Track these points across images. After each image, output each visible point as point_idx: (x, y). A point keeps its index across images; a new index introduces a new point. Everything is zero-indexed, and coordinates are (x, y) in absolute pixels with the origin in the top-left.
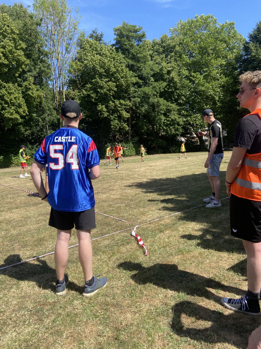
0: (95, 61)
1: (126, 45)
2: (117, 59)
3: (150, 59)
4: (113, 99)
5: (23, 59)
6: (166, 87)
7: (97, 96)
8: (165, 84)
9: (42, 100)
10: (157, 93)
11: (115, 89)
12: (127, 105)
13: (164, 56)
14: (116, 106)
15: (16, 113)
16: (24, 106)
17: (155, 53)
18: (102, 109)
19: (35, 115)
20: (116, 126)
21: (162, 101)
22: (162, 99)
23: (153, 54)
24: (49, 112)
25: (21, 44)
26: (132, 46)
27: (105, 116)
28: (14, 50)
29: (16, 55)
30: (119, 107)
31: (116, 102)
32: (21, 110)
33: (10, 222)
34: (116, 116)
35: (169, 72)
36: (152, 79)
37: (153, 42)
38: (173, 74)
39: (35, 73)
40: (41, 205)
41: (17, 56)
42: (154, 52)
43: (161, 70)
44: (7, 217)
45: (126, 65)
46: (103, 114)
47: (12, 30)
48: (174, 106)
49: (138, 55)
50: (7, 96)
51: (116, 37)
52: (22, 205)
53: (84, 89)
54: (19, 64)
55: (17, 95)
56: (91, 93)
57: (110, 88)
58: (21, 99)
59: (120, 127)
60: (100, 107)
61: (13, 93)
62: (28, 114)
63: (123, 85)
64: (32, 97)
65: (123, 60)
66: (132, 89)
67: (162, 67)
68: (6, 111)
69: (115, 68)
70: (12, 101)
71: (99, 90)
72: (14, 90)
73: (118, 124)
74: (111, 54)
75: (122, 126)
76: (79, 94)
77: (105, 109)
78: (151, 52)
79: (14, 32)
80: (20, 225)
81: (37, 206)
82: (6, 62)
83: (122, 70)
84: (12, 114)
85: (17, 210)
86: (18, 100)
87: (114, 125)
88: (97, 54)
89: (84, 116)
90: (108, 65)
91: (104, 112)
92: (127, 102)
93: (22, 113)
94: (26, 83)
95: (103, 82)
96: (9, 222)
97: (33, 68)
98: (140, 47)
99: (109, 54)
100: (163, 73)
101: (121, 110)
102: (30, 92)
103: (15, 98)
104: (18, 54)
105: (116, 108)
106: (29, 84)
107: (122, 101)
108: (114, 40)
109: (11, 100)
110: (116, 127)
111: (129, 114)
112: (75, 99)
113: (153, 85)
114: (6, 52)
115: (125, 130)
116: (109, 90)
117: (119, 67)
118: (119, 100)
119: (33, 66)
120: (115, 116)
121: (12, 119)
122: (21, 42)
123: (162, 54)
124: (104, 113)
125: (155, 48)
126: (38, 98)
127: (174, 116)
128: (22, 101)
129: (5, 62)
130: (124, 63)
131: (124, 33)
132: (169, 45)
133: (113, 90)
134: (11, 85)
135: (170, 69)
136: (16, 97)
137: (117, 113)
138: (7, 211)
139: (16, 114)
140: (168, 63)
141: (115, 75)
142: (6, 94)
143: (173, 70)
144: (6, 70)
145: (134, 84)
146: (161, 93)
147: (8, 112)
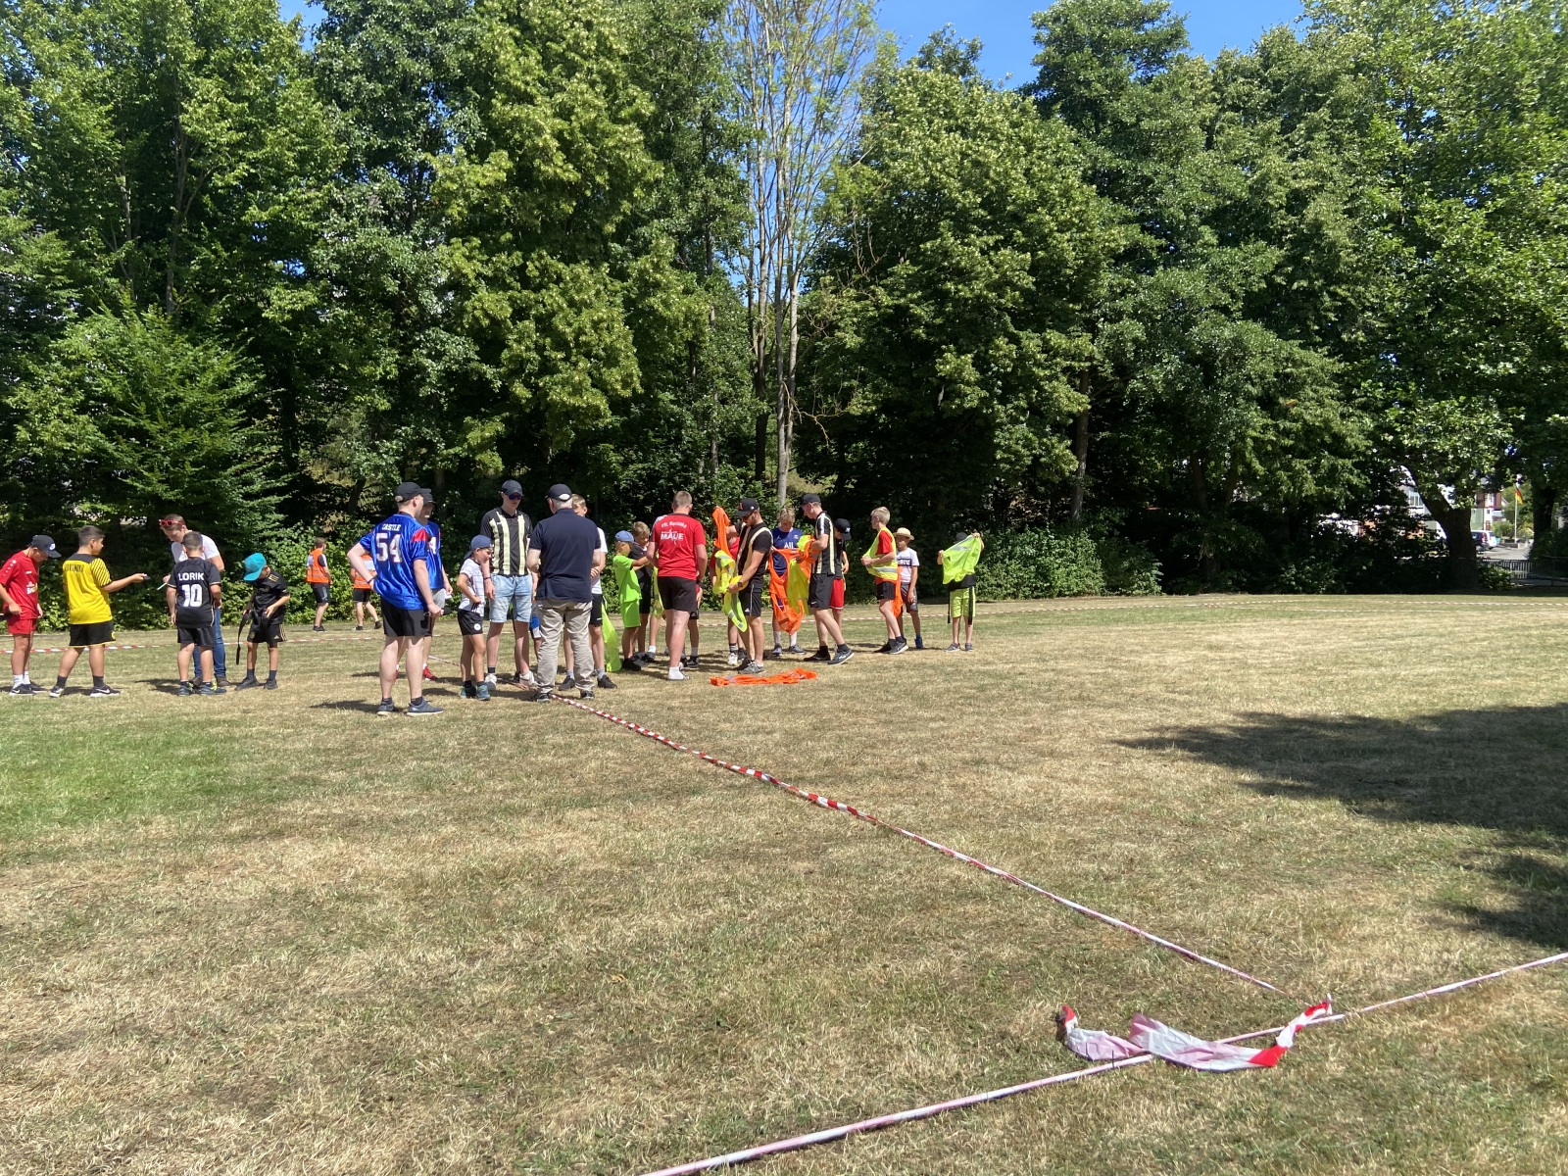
0: (940, 161)
1: (1087, 84)
2: (1044, 149)
3: (1201, 138)
4: (1012, 329)
5: (640, 159)
6: (1278, 267)
7: (939, 313)
8: (1275, 254)
9: (703, 333)
10: (1233, 295)
11: (1028, 281)
12: (1081, 354)
13: (1276, 124)
14: (1023, 357)
15: (593, 385)
16: (628, 357)
17: (1230, 114)
18: (959, 370)
19: (668, 396)
20: (1016, 453)
21: (1256, 334)
22: (1257, 326)
23: (1217, 118)
24: (724, 386)
25: (634, 99)
26: (1118, 86)
27: (967, 405)
28: (605, 124)
29: (611, 144)
30: (1038, 364)
31: (1025, 342)
32: (613, 376)
33: (553, 878)
34: (1023, 404)
35: (1297, 201)
36: (1208, 235)
37: (1223, 66)
38: (1320, 208)
39: (680, 220)
40: (697, 800)
41: (616, 147)
42: (1223, 110)
43: (1259, 189)
44: (541, 846)
45: (1084, 172)
46: (963, 396)
47: (601, 40)
48: (1318, 360)
49: (1145, 124)
50: (565, 317)
51: (1041, 51)
52: (609, 792)
53: (883, 286)
54: (622, 181)
55: (603, 313)
56: (912, 301)
57: (1004, 275)
58: (620, 327)
59: (1036, 458)
60: (953, 362)
61: (589, 306)
62: (640, 390)
63: (1063, 263)
64: (662, 321)
65: (1070, 151)
66: (1108, 278)
67: (1264, 179)
68: (558, 377)
69: (1033, 186)
70: (583, 338)
71: (950, 286)
72: (593, 292)
73: (1028, 445)
74: (1014, 125)
75: (1048, 451)
76: (858, 306)
77: (971, 374)
78: (1208, 111)
79: (610, 49)
80: (605, 901)
81: (678, 805)
82: (571, 175)
83: (1066, 193)
84: (577, 390)
85: (586, 814)
86: (605, 333)
87: (1008, 449)
88: (949, 130)
89: (875, 402)
90: (998, 174)
91: (968, 383)
92: (1079, 341)
93: (618, 387)
94: (643, 262)
95: (969, 251)
96: (547, 876)
97: (675, 199)
98: (1158, 89)
99: (1005, 127)
100: (1266, 205)
101: (1050, 379)
102: (654, 301)
103: (596, 325)
104: (620, 140)
105: (1024, 368)
106: (657, 267)
107: (1055, 338)
108: (1035, 64)
109: (580, 332)
110: (1019, 456)
111: (1085, 398)
112: (839, 328)
113: (1215, 260)
114: (572, 133)
115: (1061, 472)
116: (999, 287)
117: (1051, 179)
118: (1040, 329)
119: (679, 191)
120: (1016, 408)
121: (576, 409)
122: (634, 90)
123: (1263, 118)
124: (968, 390)
125: (1231, 89)
126: (686, 326)
127: (1317, 407)
128: (621, 336)
129: (565, 176)
130: (1074, 162)
131: (1083, 29)
132: (1305, 72)
133: (1015, 287)
134: (582, 270)
135: (1305, 184)
136: (601, 320)
137: (1027, 391)
138: (542, 814)
139: (594, 390)
140: (1293, 158)
141: (1031, 219)
142: (561, 308)
143: (1318, 189)
144: (569, 209)
145: (1118, 259)
146: (1250, 297)
147: (565, 383)
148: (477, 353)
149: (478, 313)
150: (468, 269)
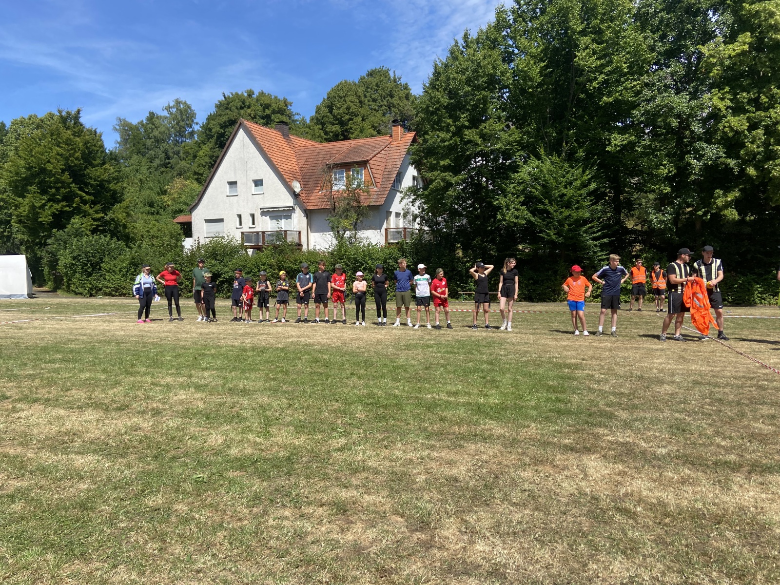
148: (725, 153)
149: (726, 130)
150: (721, 106)
